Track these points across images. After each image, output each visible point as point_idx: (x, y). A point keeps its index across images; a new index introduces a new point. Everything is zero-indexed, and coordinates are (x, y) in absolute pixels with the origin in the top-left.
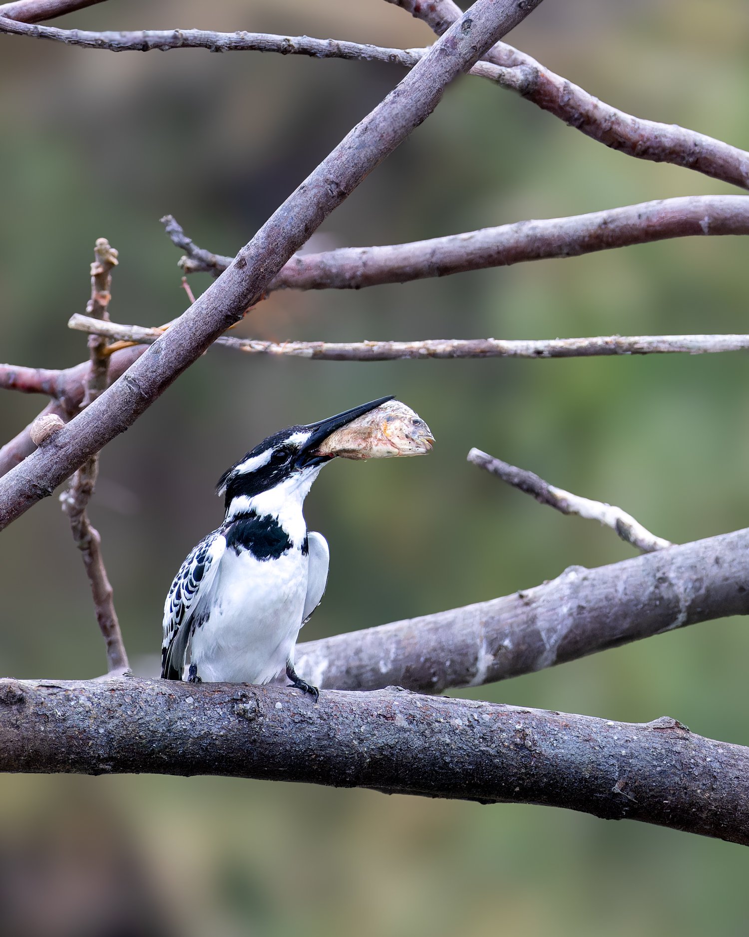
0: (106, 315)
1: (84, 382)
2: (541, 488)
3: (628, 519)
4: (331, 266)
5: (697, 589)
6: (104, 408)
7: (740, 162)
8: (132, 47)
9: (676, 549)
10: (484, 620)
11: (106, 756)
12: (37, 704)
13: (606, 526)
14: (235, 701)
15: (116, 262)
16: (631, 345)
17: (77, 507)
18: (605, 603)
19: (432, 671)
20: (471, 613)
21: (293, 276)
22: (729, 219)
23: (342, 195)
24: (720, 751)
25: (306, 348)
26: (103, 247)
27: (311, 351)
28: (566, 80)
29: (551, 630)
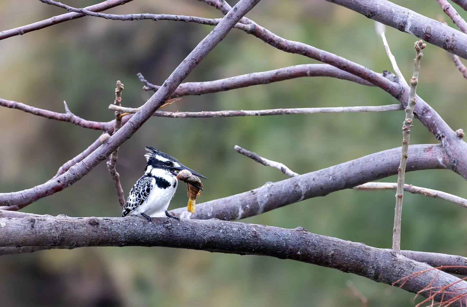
0: (120, 104)
1: (114, 126)
2: (257, 158)
3: (285, 167)
4: (191, 88)
5: (307, 188)
6: (123, 131)
7: (319, 53)
8: (128, 19)
9: (300, 176)
10: (241, 199)
11: (124, 241)
12: (102, 225)
13: (278, 169)
14: (165, 223)
15: (123, 88)
16: (286, 111)
17: (112, 166)
18: (278, 193)
19: (224, 215)
20: (236, 197)
21: (179, 91)
22: (316, 71)
23: (197, 63)
24: (317, 237)
25: (184, 114)
26: (119, 83)
27: (185, 115)
28: (264, 28)
29: (262, 202)
